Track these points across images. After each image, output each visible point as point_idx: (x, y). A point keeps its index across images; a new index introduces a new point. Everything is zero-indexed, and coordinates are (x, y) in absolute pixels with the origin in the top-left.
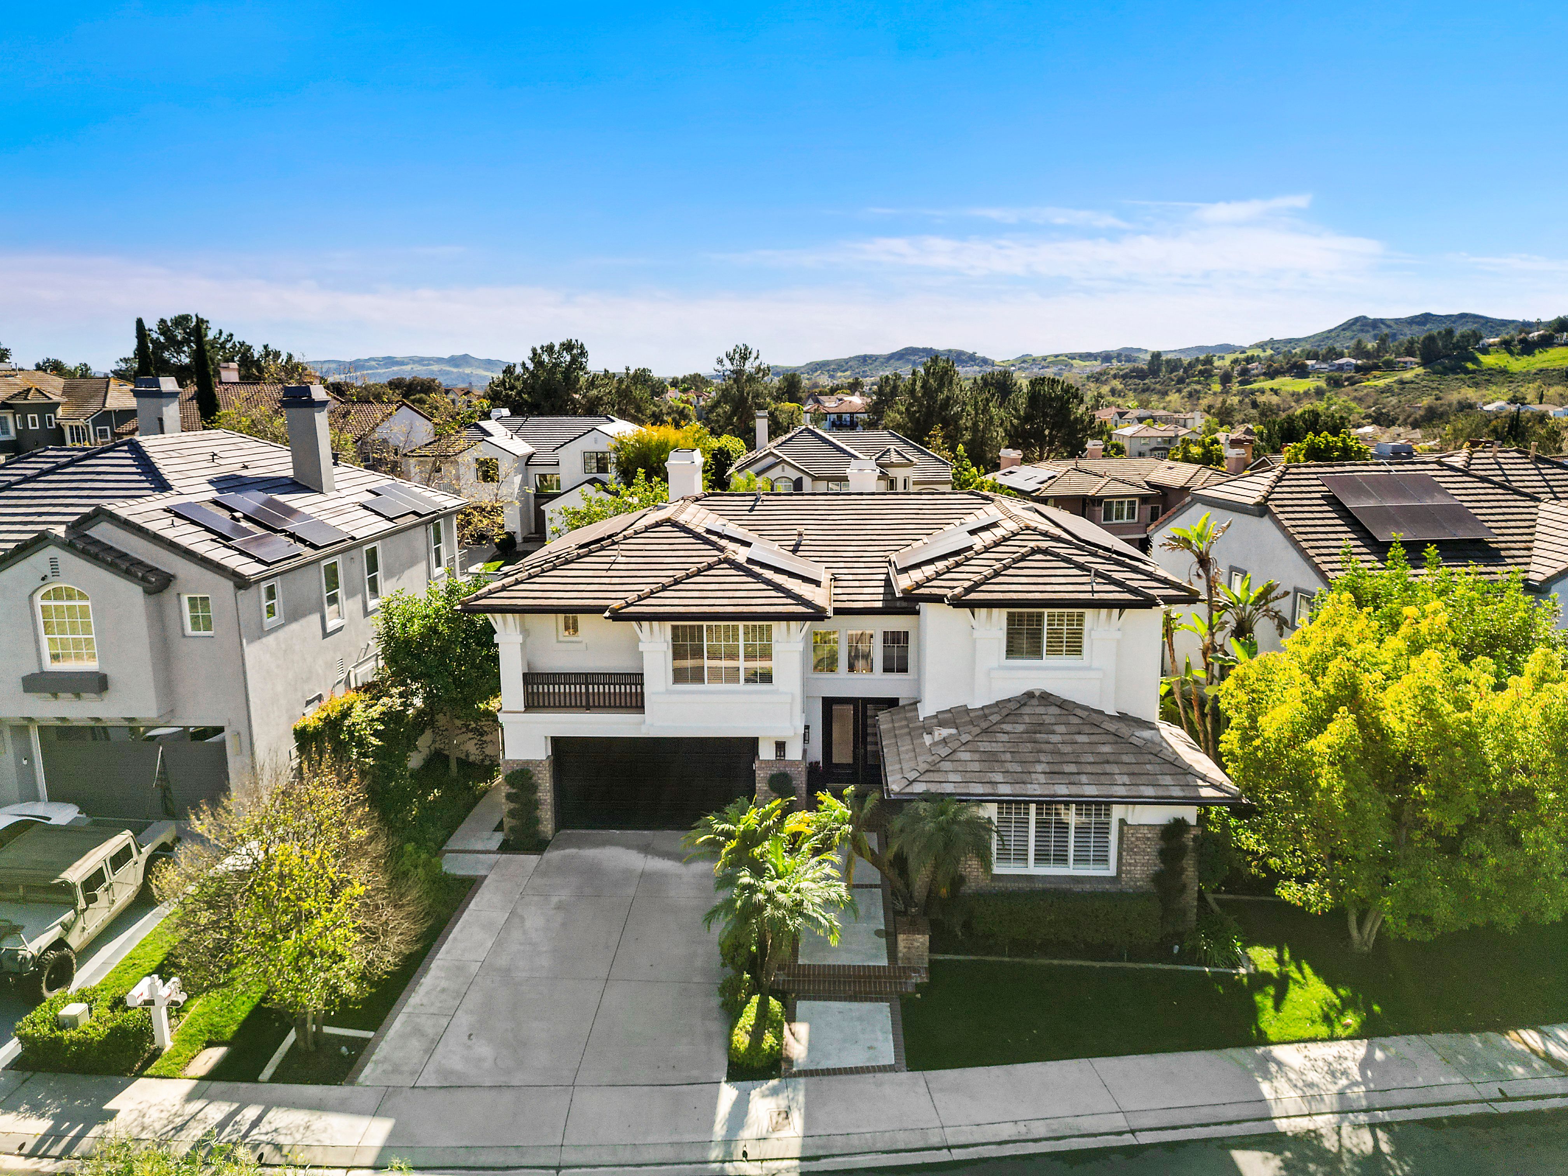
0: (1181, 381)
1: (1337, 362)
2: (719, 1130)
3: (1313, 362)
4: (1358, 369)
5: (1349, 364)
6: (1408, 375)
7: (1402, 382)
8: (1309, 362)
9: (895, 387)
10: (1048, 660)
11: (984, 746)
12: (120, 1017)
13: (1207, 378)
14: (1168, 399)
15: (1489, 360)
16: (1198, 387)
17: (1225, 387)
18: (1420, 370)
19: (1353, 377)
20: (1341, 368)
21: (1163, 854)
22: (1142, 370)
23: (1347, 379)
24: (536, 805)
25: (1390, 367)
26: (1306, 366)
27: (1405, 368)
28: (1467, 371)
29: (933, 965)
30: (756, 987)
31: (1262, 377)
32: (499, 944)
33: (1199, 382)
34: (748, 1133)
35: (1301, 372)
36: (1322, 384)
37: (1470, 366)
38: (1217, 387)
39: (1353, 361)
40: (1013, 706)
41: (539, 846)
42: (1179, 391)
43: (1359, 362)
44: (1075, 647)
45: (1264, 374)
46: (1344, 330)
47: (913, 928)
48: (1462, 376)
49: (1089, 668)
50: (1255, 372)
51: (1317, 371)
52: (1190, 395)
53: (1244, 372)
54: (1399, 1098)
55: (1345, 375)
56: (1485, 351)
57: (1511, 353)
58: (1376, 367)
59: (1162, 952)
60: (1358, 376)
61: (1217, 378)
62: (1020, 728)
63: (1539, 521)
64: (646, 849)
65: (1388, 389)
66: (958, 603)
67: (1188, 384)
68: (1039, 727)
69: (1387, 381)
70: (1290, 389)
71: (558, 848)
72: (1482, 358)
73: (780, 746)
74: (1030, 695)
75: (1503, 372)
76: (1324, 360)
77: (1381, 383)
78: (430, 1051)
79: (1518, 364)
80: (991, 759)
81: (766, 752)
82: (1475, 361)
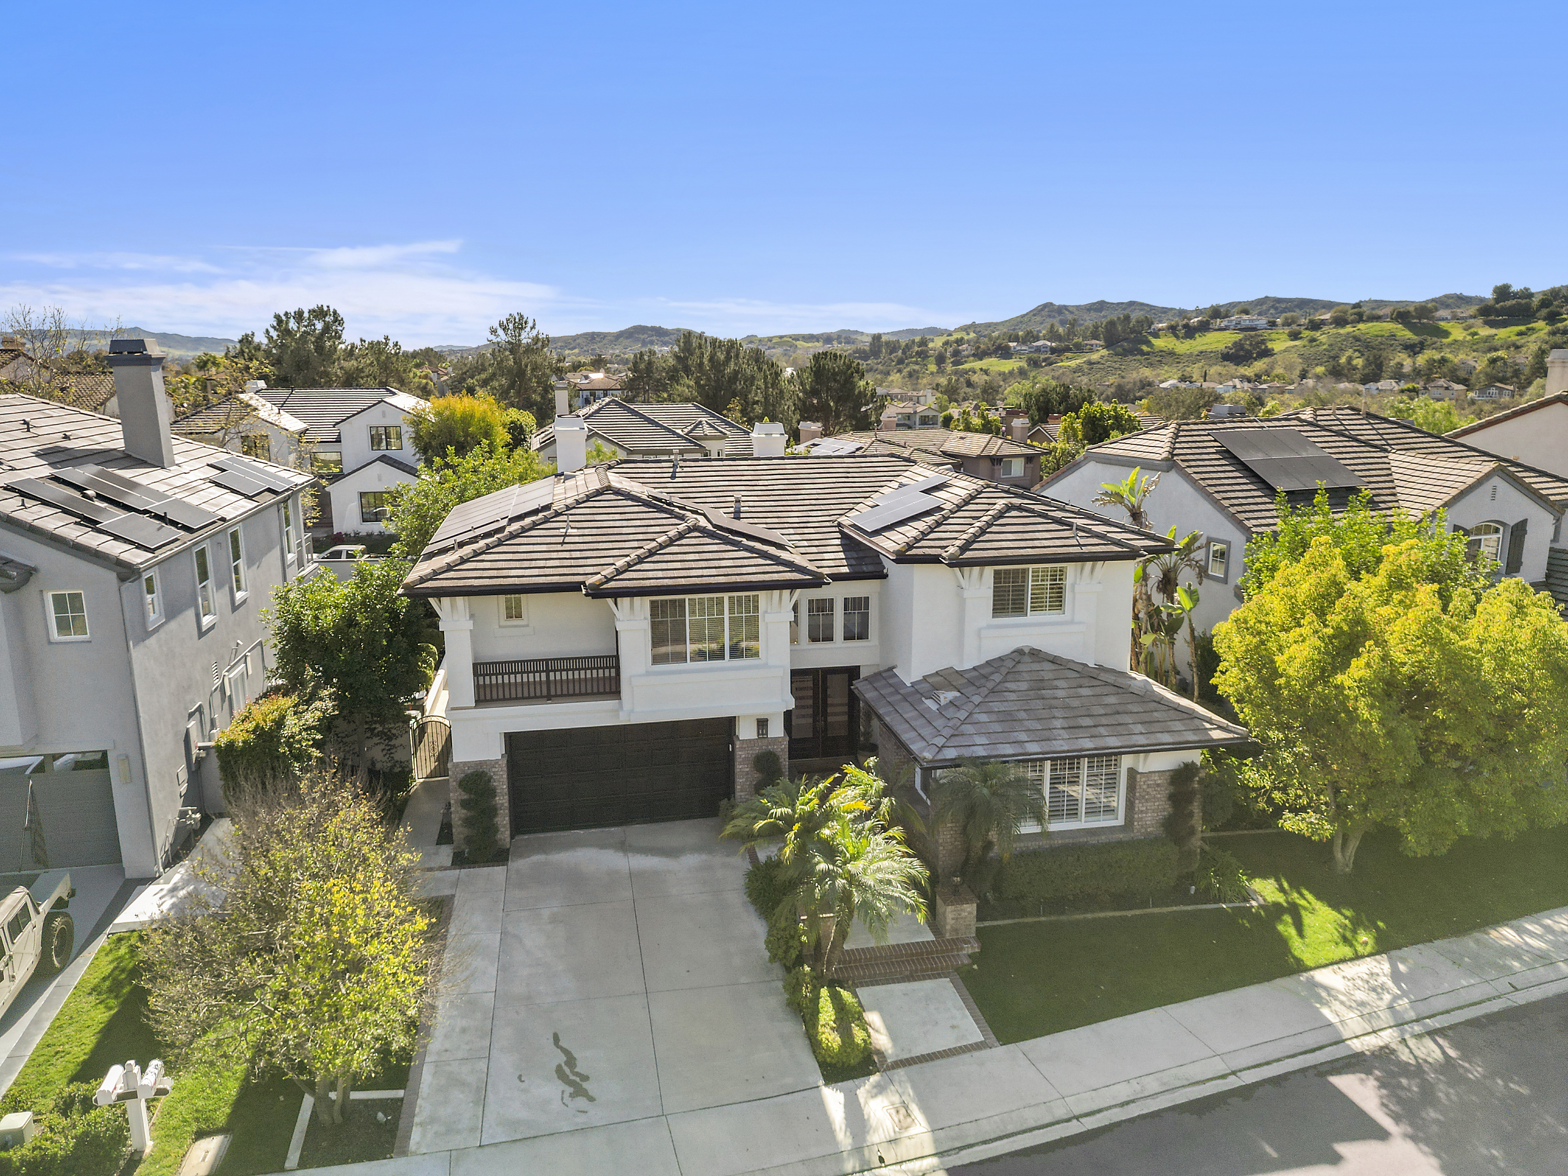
0: (900, 361)
1: (1034, 344)
2: (844, 1138)
3: (1015, 344)
4: (1053, 351)
5: (1045, 347)
6: (1095, 357)
7: (1090, 363)
8: (1011, 344)
9: (650, 363)
10: (1032, 617)
11: (997, 706)
12: (80, 1123)
13: (924, 359)
14: (890, 378)
15: (1159, 343)
16: (917, 367)
17: (940, 368)
18: (1104, 352)
19: (1049, 358)
20: (1038, 350)
21: (1173, 798)
22: (864, 351)
23: (1045, 360)
24: (492, 812)
25: (1079, 349)
26: (1009, 347)
27: (1091, 351)
28: (1142, 353)
29: (980, 933)
30: (818, 981)
31: (972, 358)
32: (504, 969)
33: (916, 363)
34: (875, 1138)
35: (1005, 353)
36: (1024, 364)
37: (1145, 348)
38: (933, 368)
39: (1049, 344)
40: (1010, 664)
41: (500, 857)
42: (900, 371)
43: (1053, 344)
44: (1057, 600)
45: (974, 355)
46: (1034, 315)
47: (956, 896)
48: (1139, 357)
49: (1072, 622)
50: (965, 353)
51: (1019, 352)
52: (910, 375)
53: (956, 353)
54: (1439, 1004)
55: (1042, 357)
56: (1156, 335)
57: (1177, 337)
58: (1068, 349)
59: (1179, 894)
60: (1053, 357)
61: (932, 359)
62: (1024, 686)
63: (1393, 469)
64: (623, 847)
65: (1078, 370)
66: (957, 563)
67: (907, 365)
68: (1039, 685)
69: (1078, 361)
70: (997, 369)
71: (521, 856)
72: (1155, 341)
73: (762, 724)
74: (1019, 652)
75: (1172, 353)
76: (1024, 342)
77: (1073, 364)
78: (482, 1101)
79: (1183, 347)
80: (1007, 718)
81: (746, 732)
82: (1148, 343)
